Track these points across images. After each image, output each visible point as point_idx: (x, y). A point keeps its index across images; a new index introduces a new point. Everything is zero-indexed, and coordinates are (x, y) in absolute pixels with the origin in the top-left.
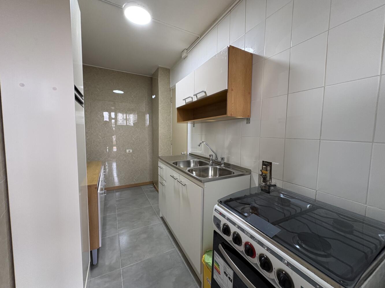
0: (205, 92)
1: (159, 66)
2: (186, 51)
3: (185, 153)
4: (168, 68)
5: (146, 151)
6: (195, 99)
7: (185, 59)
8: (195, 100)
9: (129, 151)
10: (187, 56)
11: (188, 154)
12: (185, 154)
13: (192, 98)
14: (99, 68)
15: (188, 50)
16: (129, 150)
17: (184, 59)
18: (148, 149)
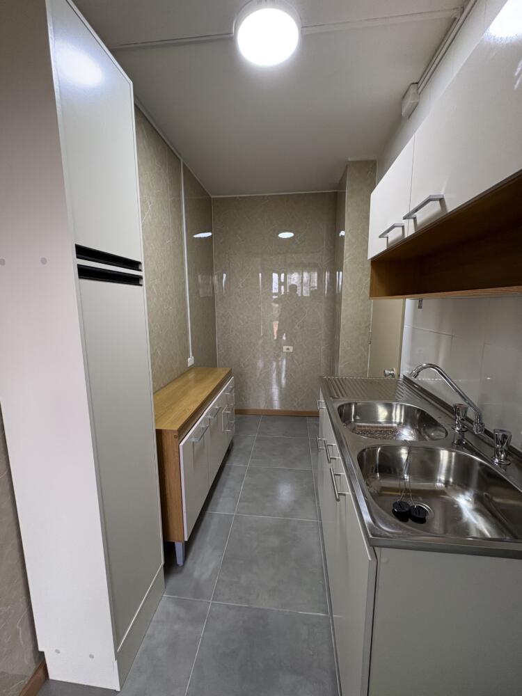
0: (441, 200)
1: (350, 159)
2: (412, 91)
3: (395, 372)
4: (372, 157)
5: (320, 350)
6: (410, 231)
7: (412, 116)
8: (410, 234)
9: (288, 349)
10: (418, 103)
11: (402, 376)
12: (393, 375)
13: (403, 227)
14: (240, 197)
15: (419, 84)
16: (288, 347)
17: (409, 117)
18: (323, 348)
